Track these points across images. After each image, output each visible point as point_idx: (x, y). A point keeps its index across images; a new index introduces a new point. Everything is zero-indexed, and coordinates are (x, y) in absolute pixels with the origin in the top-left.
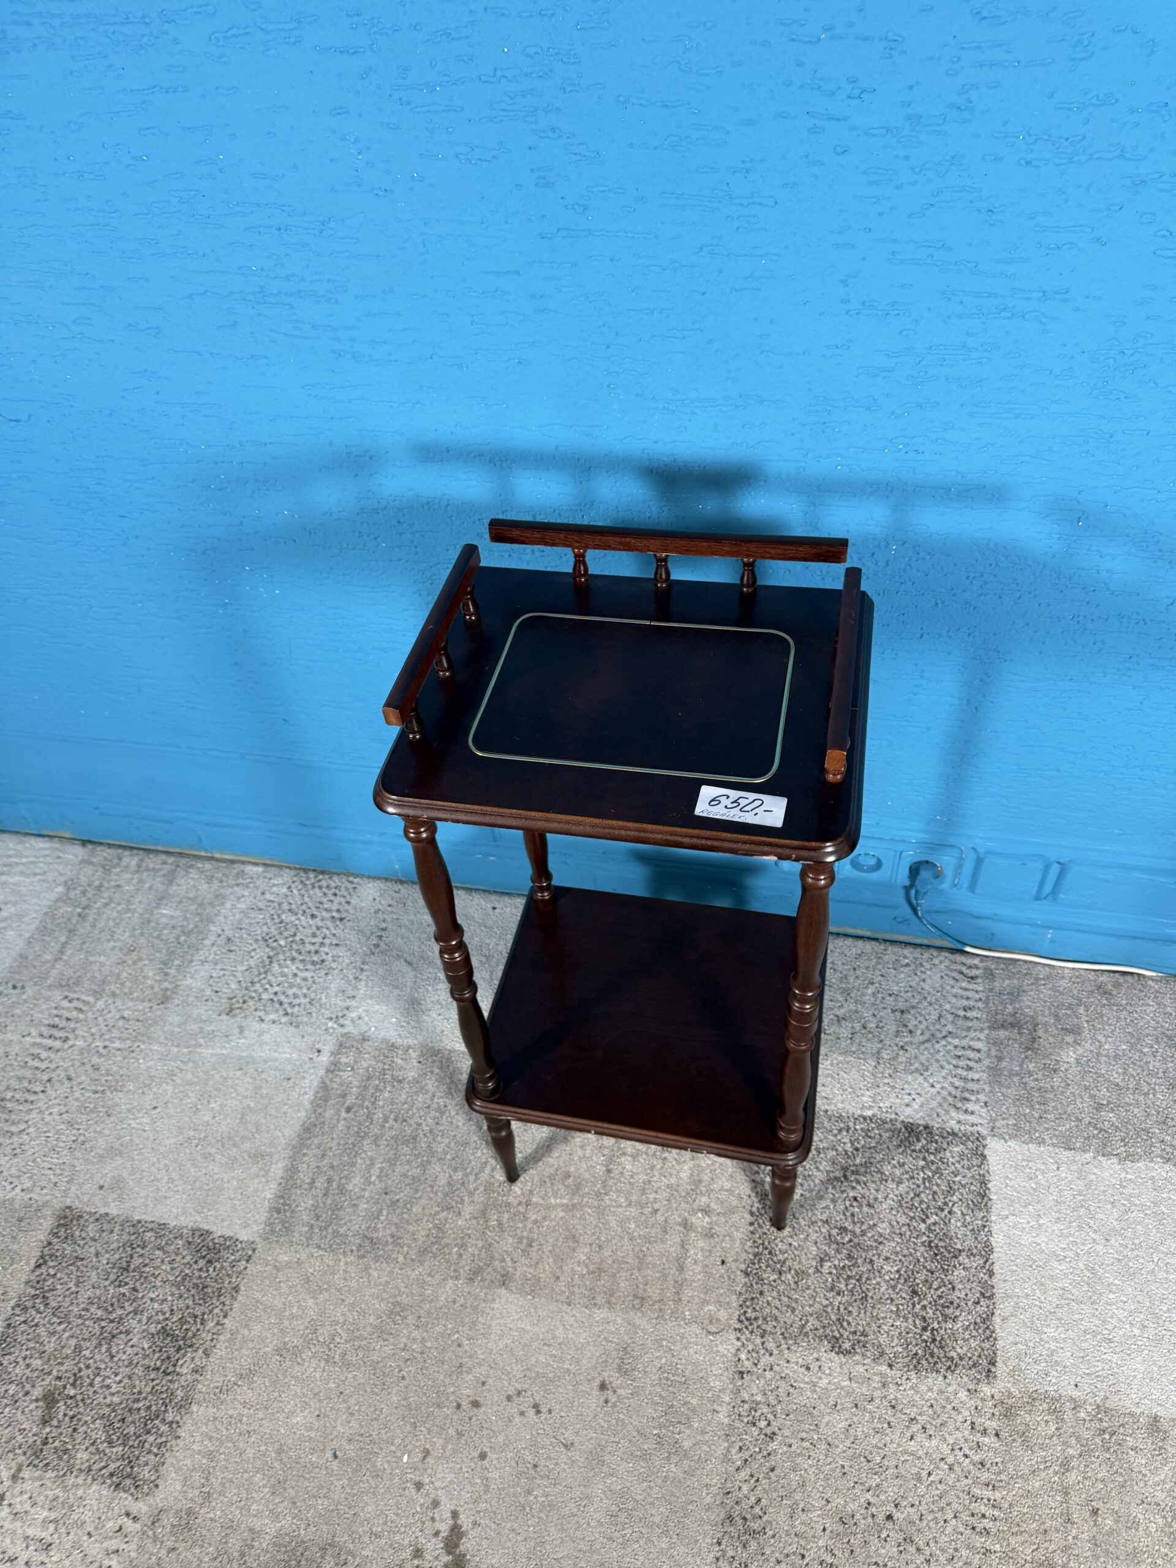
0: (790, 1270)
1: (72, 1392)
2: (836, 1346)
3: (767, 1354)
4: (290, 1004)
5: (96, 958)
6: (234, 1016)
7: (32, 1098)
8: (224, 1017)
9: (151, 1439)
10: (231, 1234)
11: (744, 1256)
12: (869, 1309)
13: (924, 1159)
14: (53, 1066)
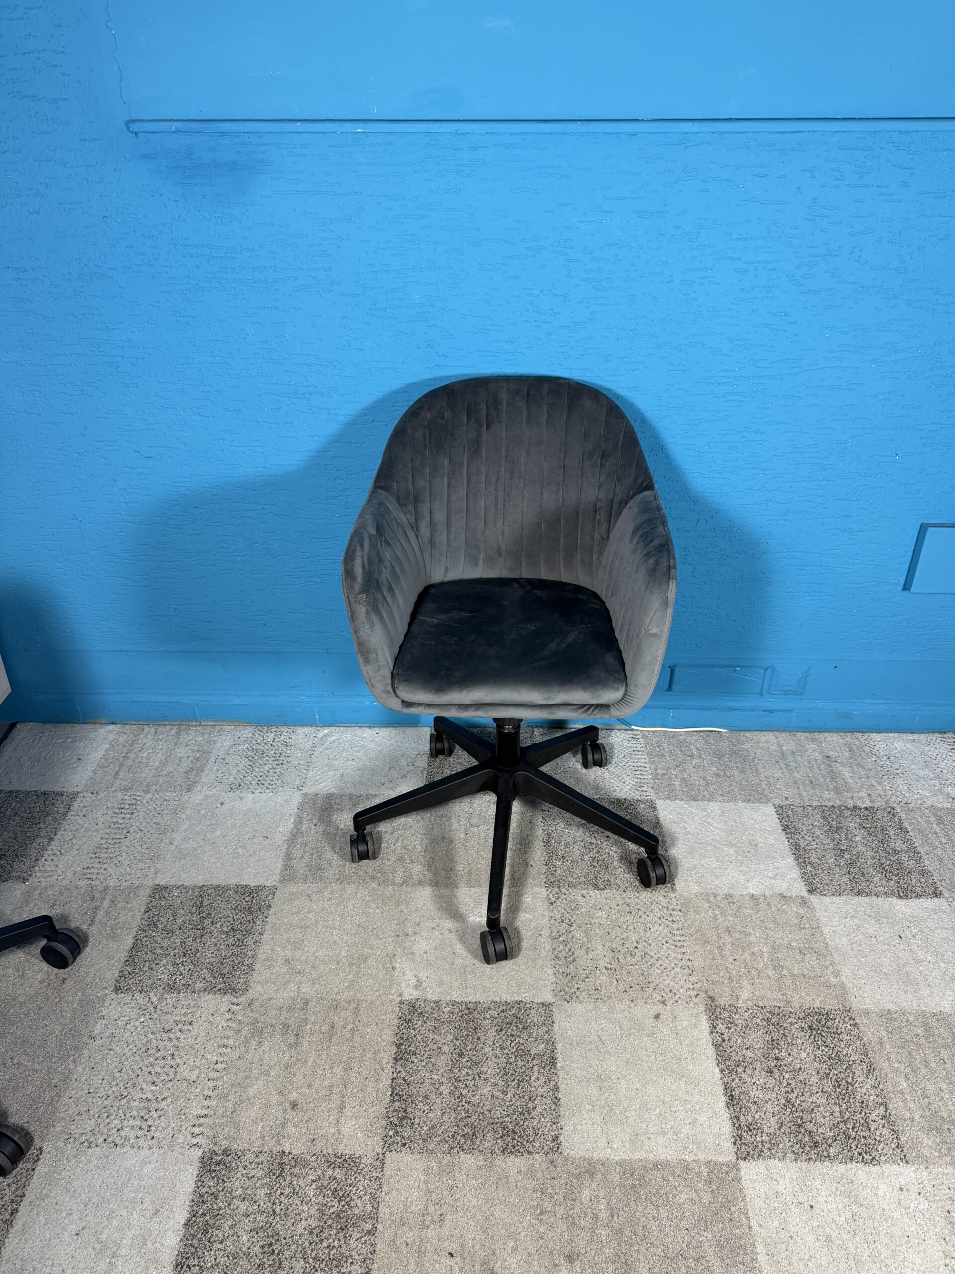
1: (184, 960)
2: (596, 887)
3: (563, 895)
4: (269, 784)
5: (140, 776)
6: (234, 792)
7: (118, 841)
9: (238, 973)
10: (260, 884)
11: (543, 858)
12: (610, 871)
14: (129, 825)
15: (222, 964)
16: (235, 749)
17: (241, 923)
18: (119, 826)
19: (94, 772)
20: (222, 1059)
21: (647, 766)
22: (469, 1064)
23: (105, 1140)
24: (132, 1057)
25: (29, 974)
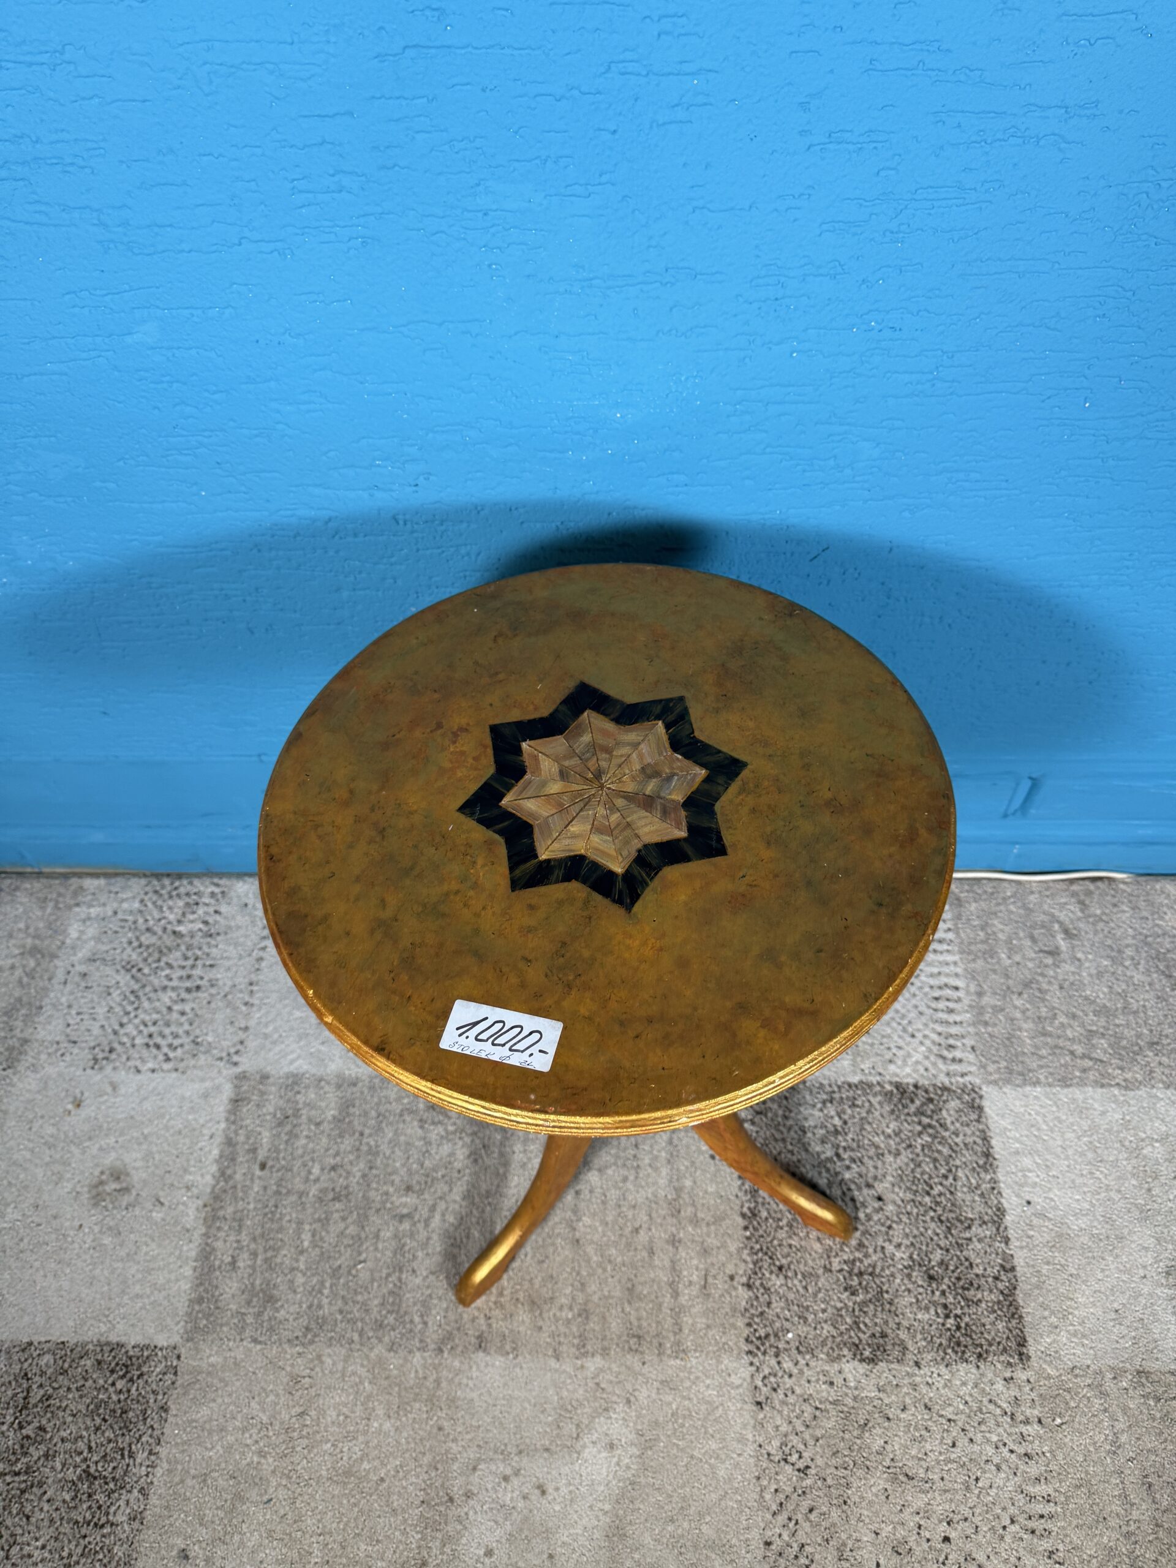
6: (101, 1069)
8: (89, 1072)
11: (742, 1267)
12: (886, 1305)
16: (105, 946)
17: (105, 1457)
21: (958, 982)
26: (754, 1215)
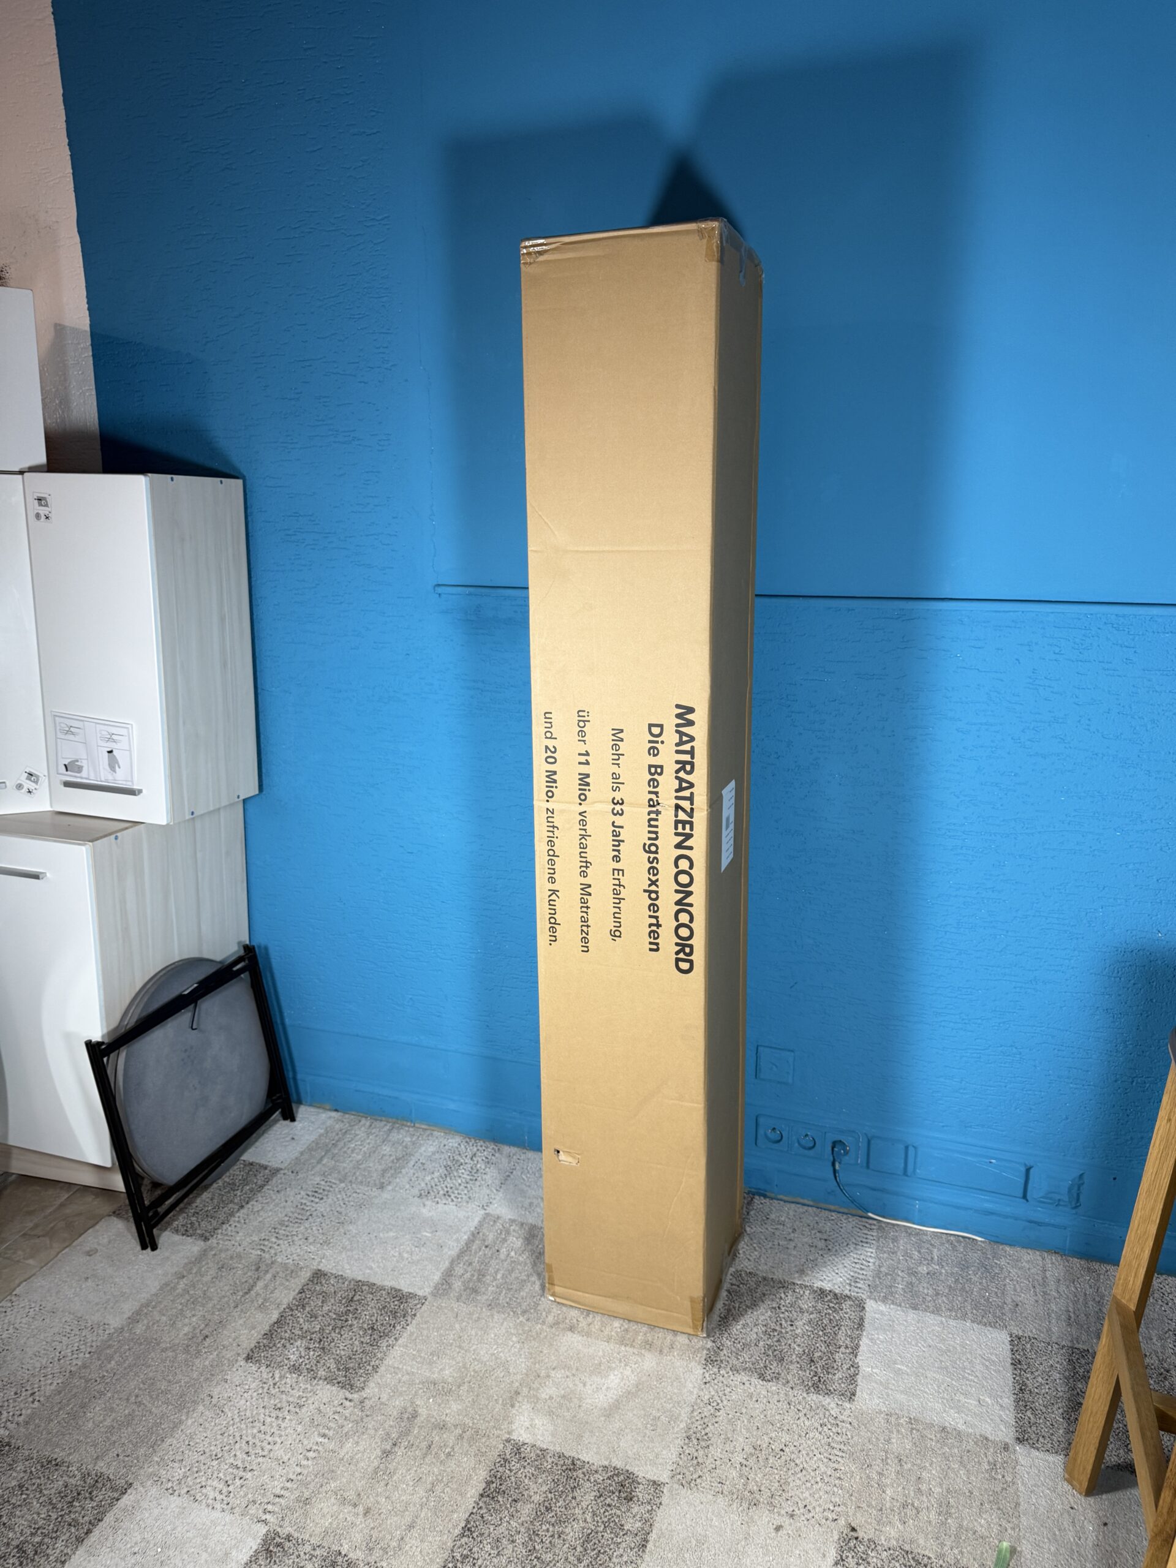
0: (739, 1342)
1: (318, 1346)
2: (762, 1377)
3: (721, 1377)
4: (456, 1197)
5: (341, 1164)
6: (421, 1199)
7: (299, 1221)
8: (416, 1198)
9: (362, 1371)
10: (412, 1292)
12: (784, 1364)
13: (828, 1305)
14: (313, 1209)
15: (350, 1359)
16: (437, 1156)
17: (382, 1325)
18: (305, 1207)
19: (302, 1153)
20: (317, 1448)
21: (871, 1260)
22: (553, 1520)
23: (188, 1491)
24: (239, 1424)
25: (179, 1324)
26: (726, 1318)
